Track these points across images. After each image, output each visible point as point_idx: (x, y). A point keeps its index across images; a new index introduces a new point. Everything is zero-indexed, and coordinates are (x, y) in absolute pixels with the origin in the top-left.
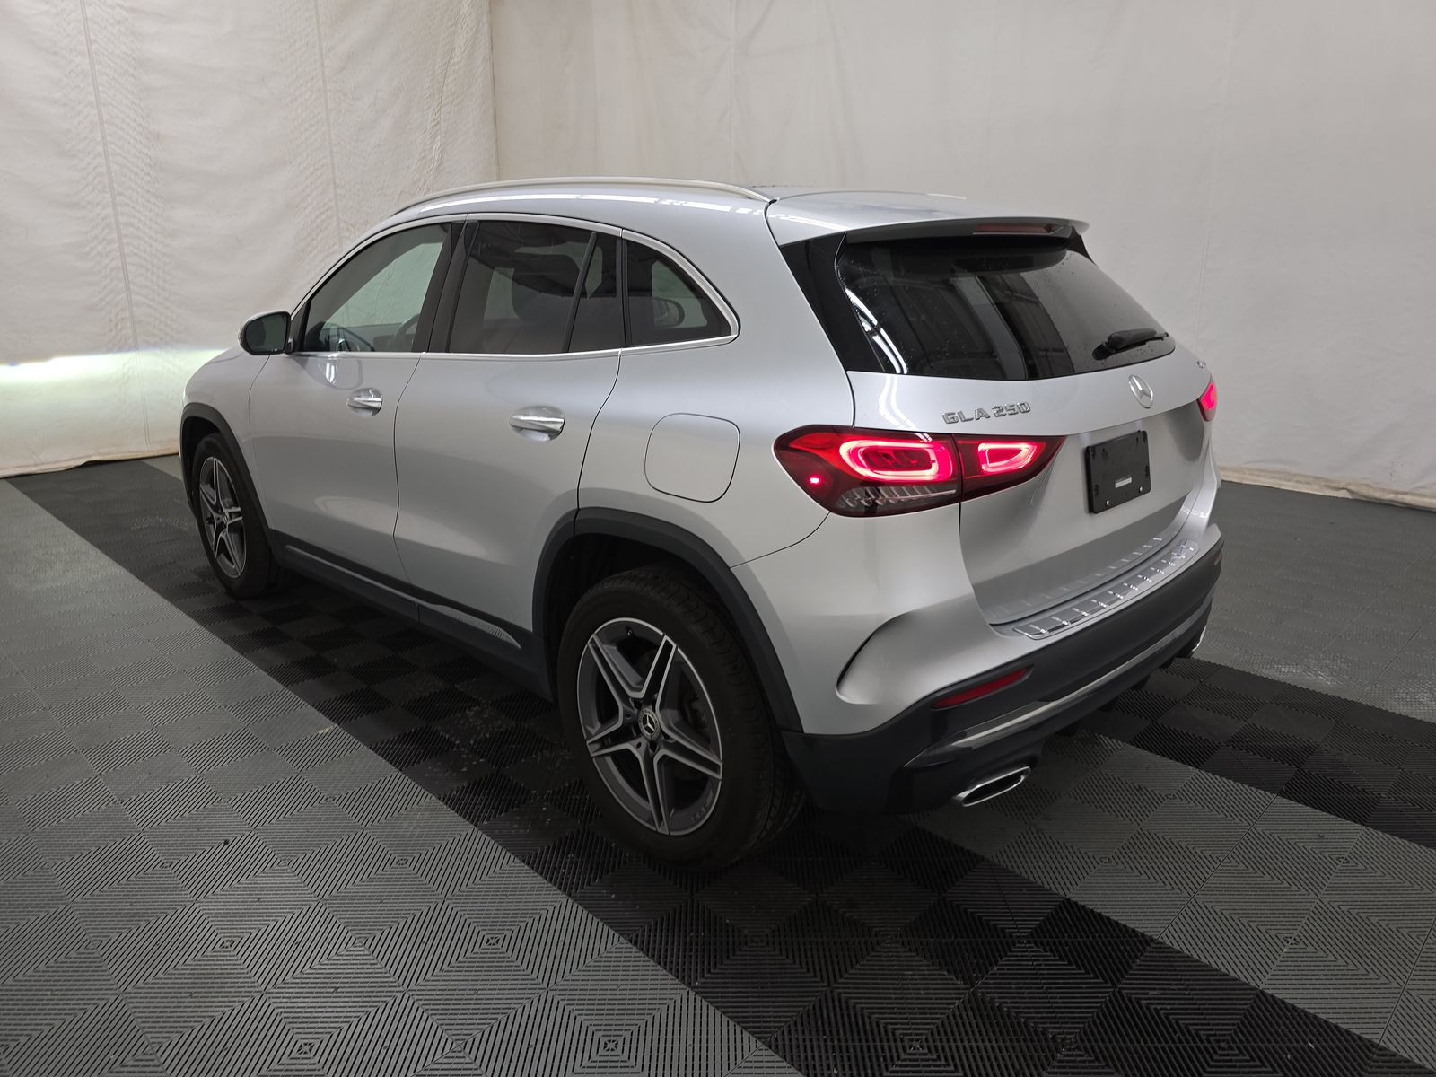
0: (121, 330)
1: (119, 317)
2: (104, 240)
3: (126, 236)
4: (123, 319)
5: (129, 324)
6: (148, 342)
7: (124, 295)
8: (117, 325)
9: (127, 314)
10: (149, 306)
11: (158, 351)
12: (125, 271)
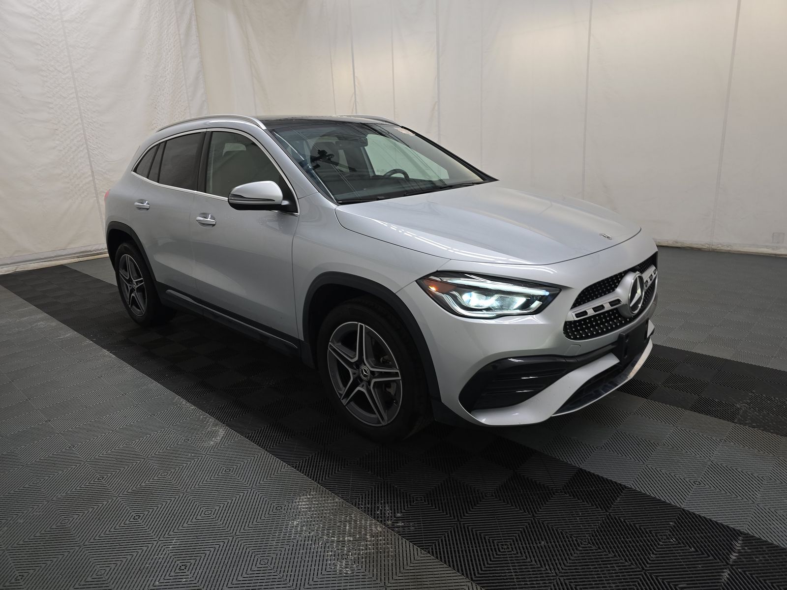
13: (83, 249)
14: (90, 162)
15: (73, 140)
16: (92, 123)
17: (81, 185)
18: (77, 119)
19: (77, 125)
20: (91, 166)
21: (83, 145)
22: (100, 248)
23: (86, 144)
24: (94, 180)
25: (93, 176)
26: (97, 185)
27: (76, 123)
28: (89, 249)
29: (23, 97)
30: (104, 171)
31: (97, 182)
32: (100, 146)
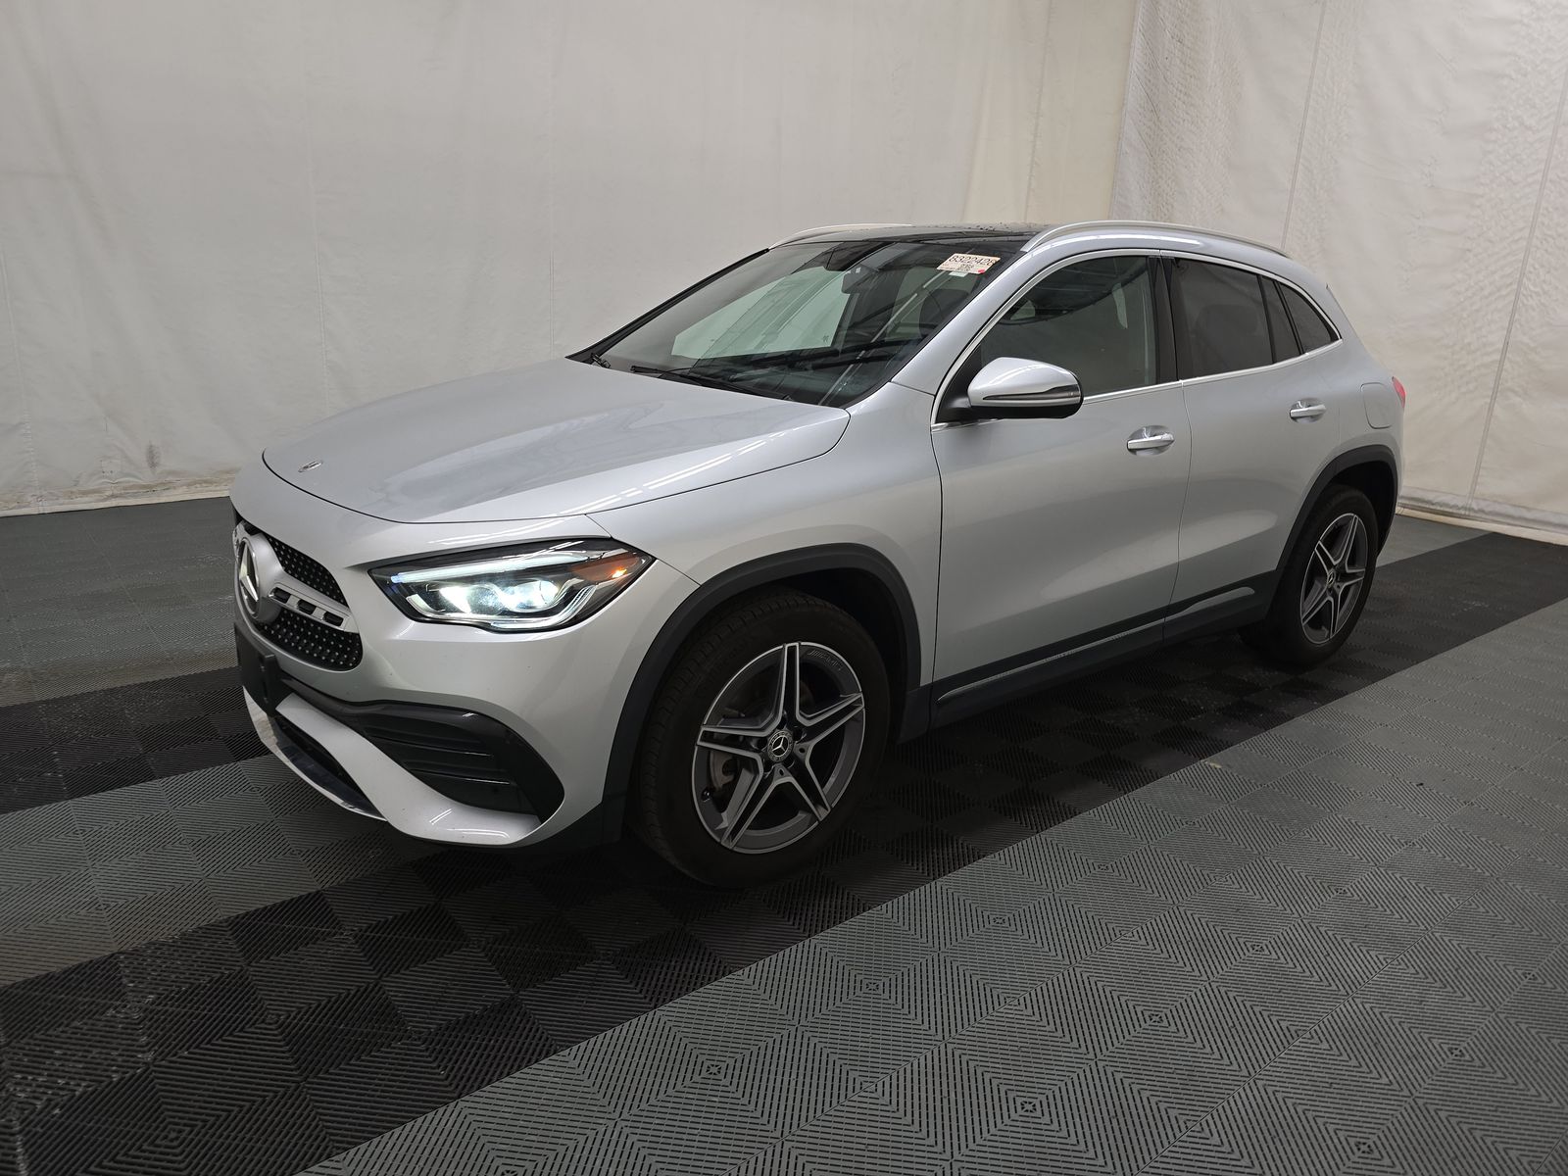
13: (1419, 494)
14: (1511, 323)
15: (1494, 273)
16: (1554, 239)
17: (1468, 368)
18: (1521, 230)
19: (1518, 240)
20: (1509, 331)
21: (1511, 284)
22: (1452, 503)
23: (1520, 283)
24: (1501, 362)
25: (1504, 351)
26: (1503, 373)
27: (1516, 238)
28: (1430, 496)
29: (1432, 186)
30: (1532, 345)
31: (1507, 365)
32: (1546, 287)
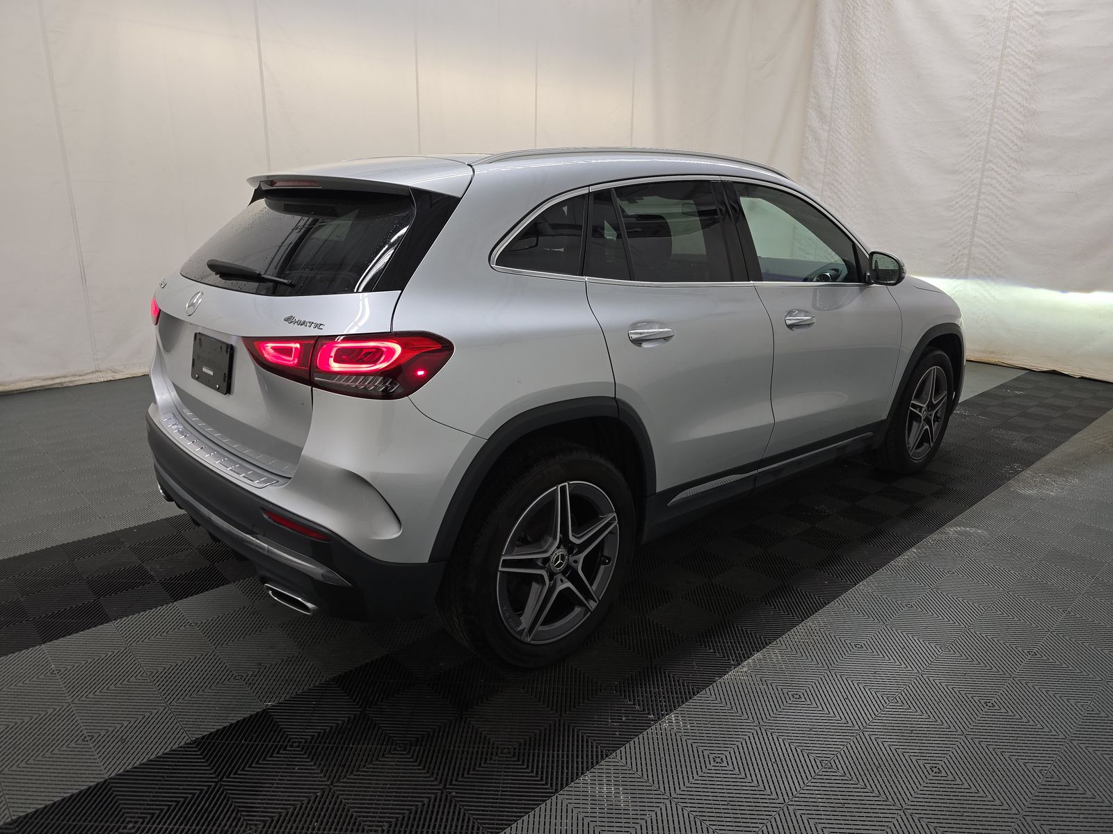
0: (959, 263)
1: (960, 253)
2: (967, 196)
3: (984, 193)
4: (963, 255)
5: (965, 259)
6: (975, 274)
7: (969, 238)
8: (957, 258)
9: (966, 252)
10: (985, 247)
11: (980, 282)
12: (975, 219)
